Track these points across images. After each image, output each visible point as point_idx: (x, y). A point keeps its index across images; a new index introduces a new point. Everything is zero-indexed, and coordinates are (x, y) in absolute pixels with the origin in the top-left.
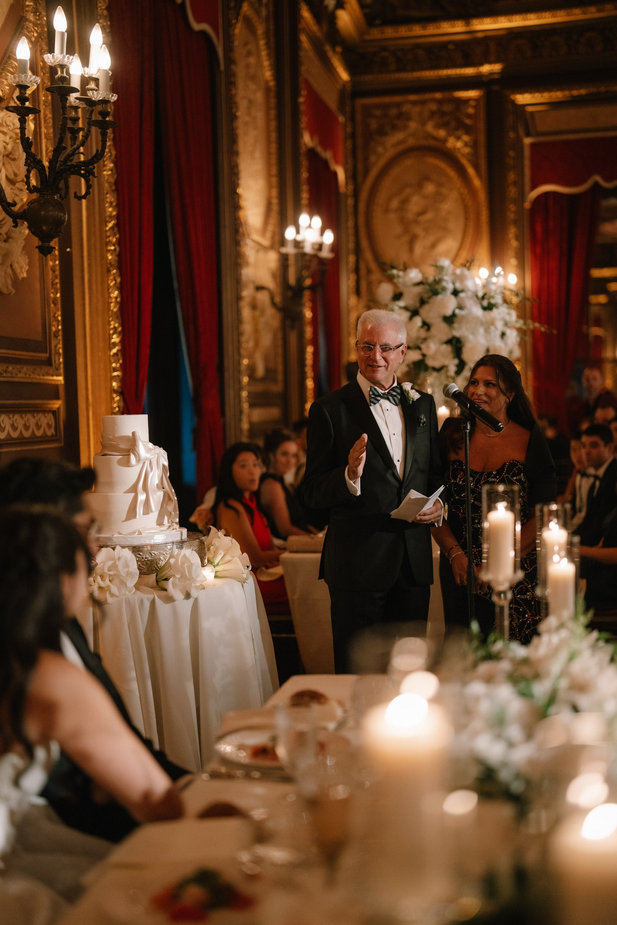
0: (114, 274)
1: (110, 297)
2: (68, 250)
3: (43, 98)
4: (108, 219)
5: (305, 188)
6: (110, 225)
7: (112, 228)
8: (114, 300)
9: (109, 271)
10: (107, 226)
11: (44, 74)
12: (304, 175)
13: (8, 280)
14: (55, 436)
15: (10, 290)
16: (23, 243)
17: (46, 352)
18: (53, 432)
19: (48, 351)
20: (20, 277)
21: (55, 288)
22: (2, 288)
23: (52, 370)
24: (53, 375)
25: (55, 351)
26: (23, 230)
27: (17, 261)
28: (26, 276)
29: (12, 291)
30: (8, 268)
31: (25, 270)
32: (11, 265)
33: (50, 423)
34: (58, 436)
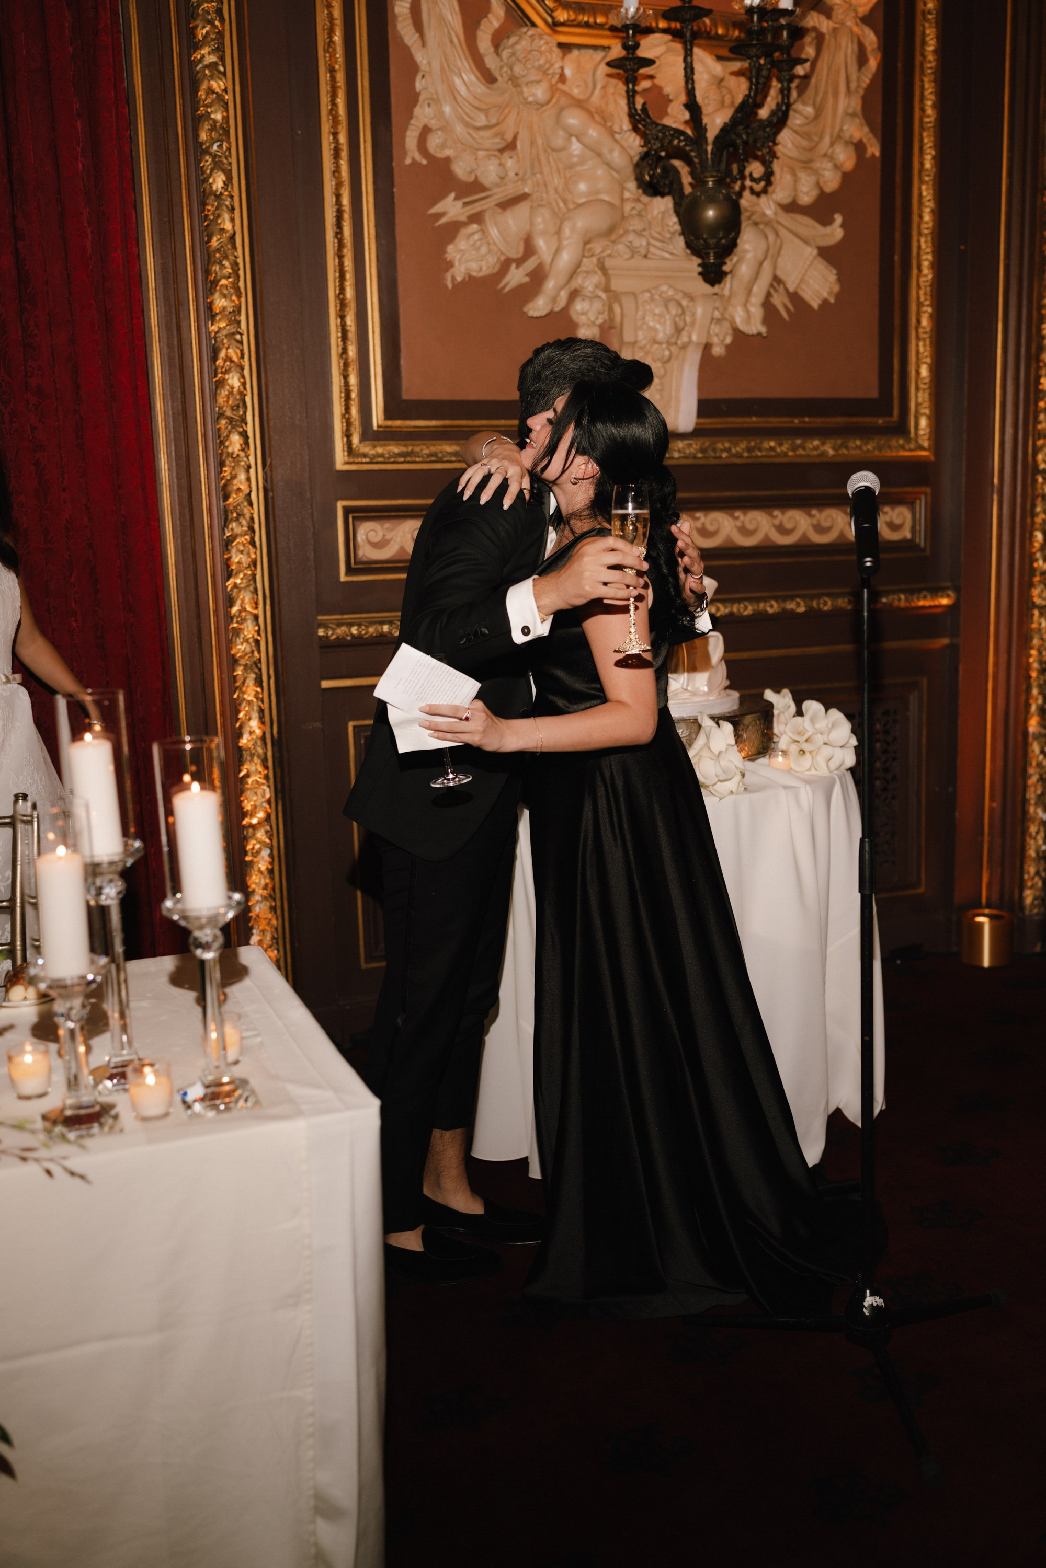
13: (757, 312)
14: (912, 541)
15: (755, 326)
16: (815, 252)
17: (890, 414)
18: (909, 536)
19: (896, 412)
20: (815, 304)
21: (925, 312)
22: (743, 327)
23: (901, 442)
24: (902, 447)
25: (917, 411)
26: (828, 230)
27: (802, 280)
28: (832, 300)
29: (763, 330)
30: (775, 295)
31: (830, 293)
32: (787, 290)
33: (897, 521)
34: (921, 541)
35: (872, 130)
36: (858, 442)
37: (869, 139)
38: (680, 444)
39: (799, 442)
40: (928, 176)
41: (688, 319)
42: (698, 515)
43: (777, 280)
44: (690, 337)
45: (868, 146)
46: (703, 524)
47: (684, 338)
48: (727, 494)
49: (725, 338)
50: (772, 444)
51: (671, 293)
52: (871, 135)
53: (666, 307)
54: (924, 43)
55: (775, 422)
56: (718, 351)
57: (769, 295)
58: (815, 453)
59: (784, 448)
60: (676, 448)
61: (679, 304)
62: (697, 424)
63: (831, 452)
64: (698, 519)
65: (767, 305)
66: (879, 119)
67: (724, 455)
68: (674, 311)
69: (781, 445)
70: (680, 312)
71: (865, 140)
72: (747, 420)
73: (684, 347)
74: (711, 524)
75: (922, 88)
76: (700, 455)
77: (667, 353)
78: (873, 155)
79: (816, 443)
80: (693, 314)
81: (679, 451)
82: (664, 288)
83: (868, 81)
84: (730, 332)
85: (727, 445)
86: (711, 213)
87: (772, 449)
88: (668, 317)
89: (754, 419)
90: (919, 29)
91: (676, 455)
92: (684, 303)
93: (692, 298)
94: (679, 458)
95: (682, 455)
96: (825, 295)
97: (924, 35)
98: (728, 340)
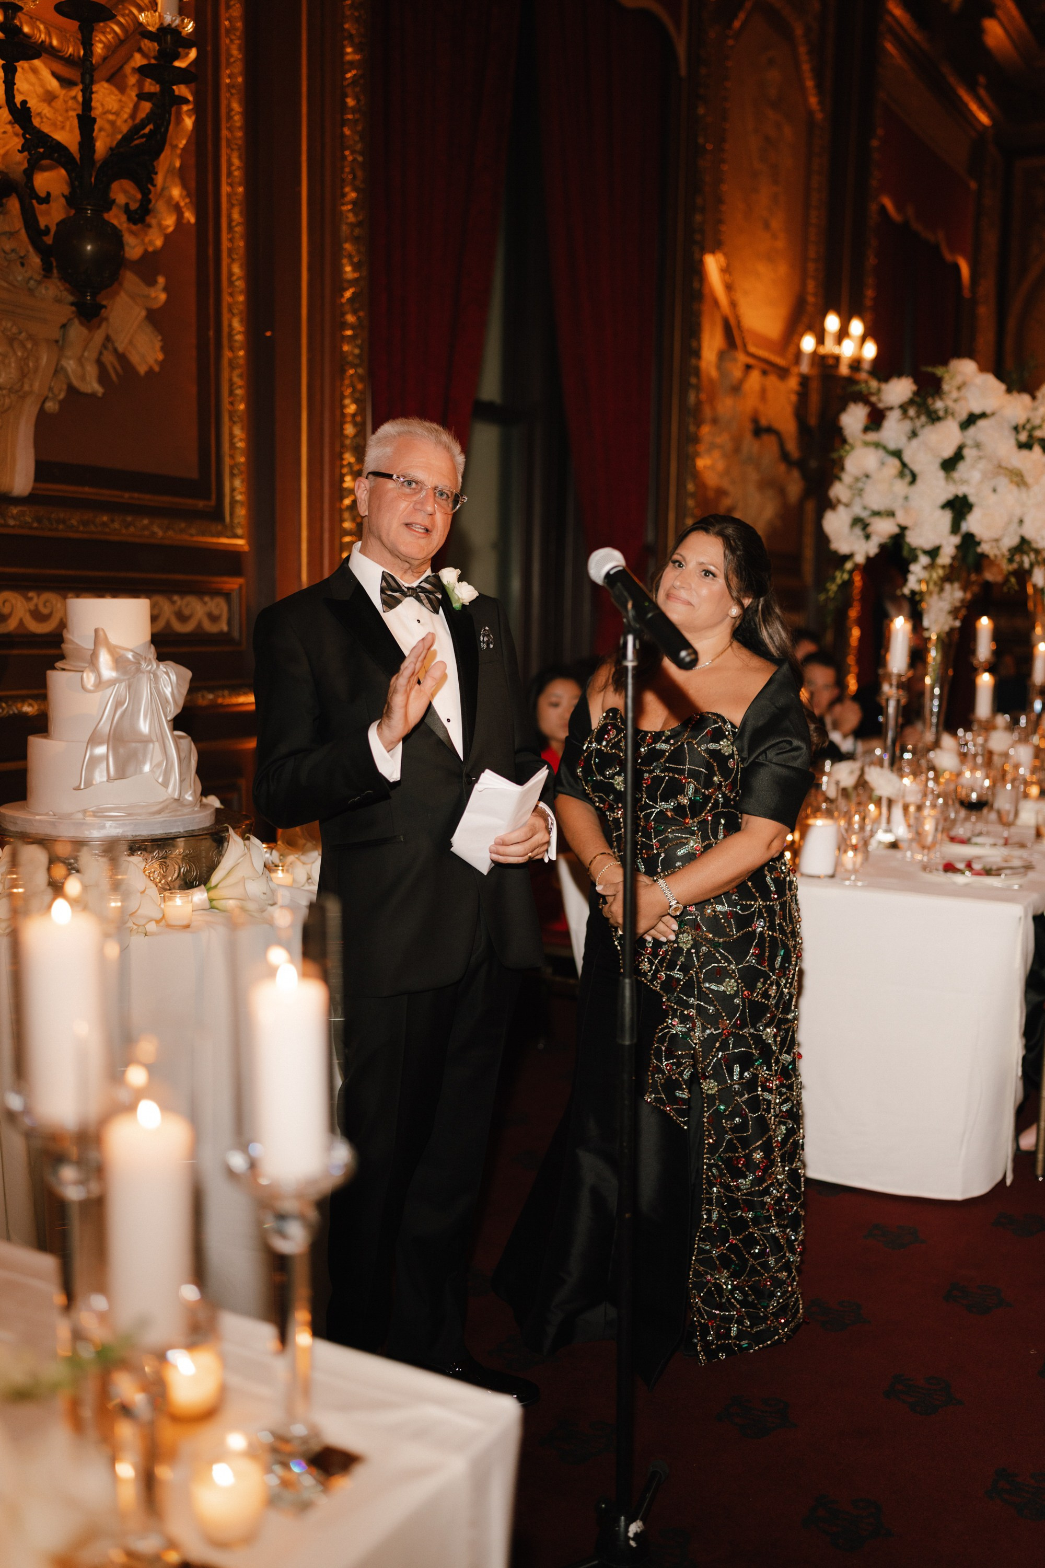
0: (352, 375)
1: (343, 415)
2: (268, 334)
3: (228, 81)
4: (345, 285)
5: (870, 281)
6: (348, 294)
7: (351, 300)
8: (349, 419)
9: (343, 371)
10: (342, 296)
11: (232, 41)
12: (871, 261)
13: (92, 371)
14: (228, 634)
15: (93, 386)
16: (144, 313)
17: (208, 498)
18: (225, 628)
19: (214, 496)
20: (142, 369)
21: (237, 395)
22: (76, 383)
23: (220, 528)
24: (220, 534)
25: (232, 497)
26: (153, 292)
27: (131, 342)
28: (157, 369)
29: (98, 389)
30: (105, 353)
31: (156, 360)
32: (115, 350)
33: (216, 612)
34: (236, 634)
35: (189, 195)
36: (183, 525)
37: (186, 204)
38: (15, 511)
39: (129, 519)
40: (237, 254)
41: (31, 364)
42: (31, 594)
43: (108, 338)
44: (31, 386)
45: (184, 210)
46: (36, 605)
47: (26, 388)
48: (63, 572)
49: (59, 394)
50: (105, 518)
51: (15, 330)
52: (187, 200)
53: (11, 345)
54: (229, 118)
55: (107, 494)
56: (51, 406)
57: (101, 353)
58: (146, 533)
59: (116, 525)
60: (10, 514)
61: (24, 346)
62: (33, 489)
63: (160, 533)
64: (30, 599)
65: (99, 363)
66: (193, 185)
67: (61, 527)
68: (19, 354)
69: (113, 521)
70: (25, 355)
71: (182, 204)
72: (80, 489)
73: (23, 397)
74: (45, 606)
75: (230, 164)
76: (35, 525)
77: (7, 401)
78: (189, 221)
79: (146, 521)
80: (37, 360)
81: (13, 517)
82: (9, 325)
83: (184, 142)
84: (65, 387)
85: (62, 515)
86: (89, 248)
87: (104, 524)
88: (13, 360)
89: (87, 489)
90: (224, 103)
91: (12, 522)
92: (29, 346)
93: (36, 343)
94: (13, 527)
95: (18, 523)
96: (151, 361)
97: (230, 110)
98: (62, 396)
